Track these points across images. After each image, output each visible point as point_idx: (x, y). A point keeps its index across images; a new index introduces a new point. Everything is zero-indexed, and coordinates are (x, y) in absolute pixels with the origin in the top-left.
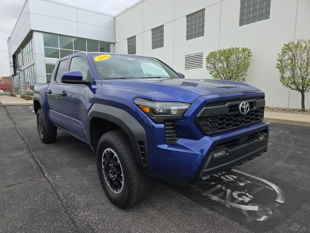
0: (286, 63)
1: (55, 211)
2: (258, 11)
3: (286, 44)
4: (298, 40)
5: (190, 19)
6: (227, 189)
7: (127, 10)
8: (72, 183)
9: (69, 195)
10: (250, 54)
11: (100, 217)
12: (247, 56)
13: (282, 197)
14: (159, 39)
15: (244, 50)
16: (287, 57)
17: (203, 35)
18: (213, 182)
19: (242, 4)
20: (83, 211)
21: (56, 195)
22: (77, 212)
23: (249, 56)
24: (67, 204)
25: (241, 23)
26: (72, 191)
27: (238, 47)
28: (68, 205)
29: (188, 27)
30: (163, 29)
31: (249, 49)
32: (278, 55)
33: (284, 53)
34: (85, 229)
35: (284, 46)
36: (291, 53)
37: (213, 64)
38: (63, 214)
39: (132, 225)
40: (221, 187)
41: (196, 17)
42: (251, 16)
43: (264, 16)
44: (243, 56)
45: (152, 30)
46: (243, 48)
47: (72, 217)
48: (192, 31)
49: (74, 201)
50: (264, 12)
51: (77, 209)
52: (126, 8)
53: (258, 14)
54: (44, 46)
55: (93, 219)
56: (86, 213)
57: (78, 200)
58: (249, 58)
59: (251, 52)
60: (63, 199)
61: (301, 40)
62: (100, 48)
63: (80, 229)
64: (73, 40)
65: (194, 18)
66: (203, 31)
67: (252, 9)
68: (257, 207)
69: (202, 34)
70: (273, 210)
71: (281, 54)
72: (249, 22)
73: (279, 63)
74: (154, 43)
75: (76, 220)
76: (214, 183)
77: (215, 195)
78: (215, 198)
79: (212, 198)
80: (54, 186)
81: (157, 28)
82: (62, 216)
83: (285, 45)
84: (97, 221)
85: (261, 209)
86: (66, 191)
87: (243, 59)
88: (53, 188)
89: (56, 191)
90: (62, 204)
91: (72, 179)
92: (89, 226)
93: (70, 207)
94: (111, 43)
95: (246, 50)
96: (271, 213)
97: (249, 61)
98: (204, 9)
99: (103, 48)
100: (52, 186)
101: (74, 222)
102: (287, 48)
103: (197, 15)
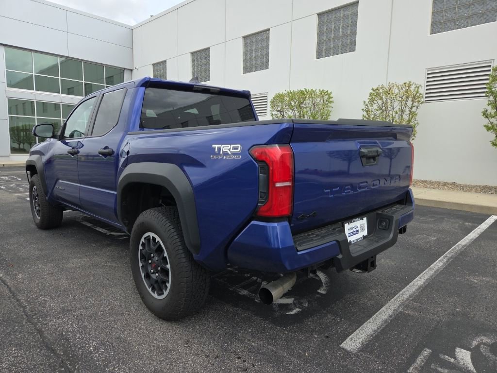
0: (375, 115)
1: (13, 321)
2: (340, 40)
3: (375, 88)
4: (389, 84)
5: (248, 41)
6: (262, 281)
7: (153, 19)
8: (42, 285)
9: (35, 299)
10: (331, 100)
11: (80, 324)
12: (327, 102)
13: (326, 287)
14: (203, 68)
15: (322, 93)
16: (375, 106)
17: (267, 68)
18: (248, 273)
19: (320, 27)
20: (56, 318)
21: (16, 301)
22: (46, 320)
23: (330, 102)
24: (32, 311)
25: (319, 55)
26: (41, 295)
27: (314, 89)
28: (34, 312)
29: (245, 54)
30: (209, 54)
31: (329, 92)
32: (363, 103)
33: (372, 100)
34: (56, 340)
35: (372, 92)
36: (380, 102)
37: (280, 111)
38: (24, 323)
39: (125, 330)
40: (257, 279)
41: (257, 40)
42: (332, 46)
43: (348, 48)
44: (322, 101)
45: (192, 53)
46: (321, 90)
47: (39, 326)
48: (251, 60)
49: (44, 307)
50: (349, 41)
51: (46, 316)
52: (152, 16)
53: (341, 43)
54: (6, 69)
55: (69, 328)
56: (60, 321)
57: (50, 306)
58: (329, 104)
59: (332, 97)
60: (26, 306)
61: (393, 84)
62: (108, 76)
63: (49, 340)
64: (60, 60)
65: (254, 40)
66: (267, 61)
67: (332, 36)
68: (293, 299)
69: (265, 65)
70: (309, 302)
71: (367, 101)
72: (345, 51)
73: (365, 113)
74: (196, 74)
75: (43, 330)
76: (249, 275)
77: (245, 290)
78: (244, 292)
79: (240, 293)
80: (13, 289)
81: (199, 51)
82: (24, 326)
83: (372, 89)
84: (76, 329)
85: (295, 302)
86: (32, 295)
87: (320, 106)
88: (11, 292)
89: (17, 295)
90: (24, 311)
91: (43, 278)
92: (63, 336)
93: (36, 314)
94: (125, 69)
95: (326, 94)
96: (307, 305)
97: (330, 109)
98: (269, 30)
99: (112, 76)
100: (10, 289)
101: (40, 332)
102: (376, 94)
103: (259, 38)
